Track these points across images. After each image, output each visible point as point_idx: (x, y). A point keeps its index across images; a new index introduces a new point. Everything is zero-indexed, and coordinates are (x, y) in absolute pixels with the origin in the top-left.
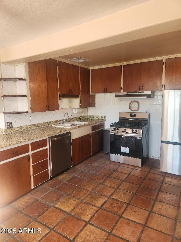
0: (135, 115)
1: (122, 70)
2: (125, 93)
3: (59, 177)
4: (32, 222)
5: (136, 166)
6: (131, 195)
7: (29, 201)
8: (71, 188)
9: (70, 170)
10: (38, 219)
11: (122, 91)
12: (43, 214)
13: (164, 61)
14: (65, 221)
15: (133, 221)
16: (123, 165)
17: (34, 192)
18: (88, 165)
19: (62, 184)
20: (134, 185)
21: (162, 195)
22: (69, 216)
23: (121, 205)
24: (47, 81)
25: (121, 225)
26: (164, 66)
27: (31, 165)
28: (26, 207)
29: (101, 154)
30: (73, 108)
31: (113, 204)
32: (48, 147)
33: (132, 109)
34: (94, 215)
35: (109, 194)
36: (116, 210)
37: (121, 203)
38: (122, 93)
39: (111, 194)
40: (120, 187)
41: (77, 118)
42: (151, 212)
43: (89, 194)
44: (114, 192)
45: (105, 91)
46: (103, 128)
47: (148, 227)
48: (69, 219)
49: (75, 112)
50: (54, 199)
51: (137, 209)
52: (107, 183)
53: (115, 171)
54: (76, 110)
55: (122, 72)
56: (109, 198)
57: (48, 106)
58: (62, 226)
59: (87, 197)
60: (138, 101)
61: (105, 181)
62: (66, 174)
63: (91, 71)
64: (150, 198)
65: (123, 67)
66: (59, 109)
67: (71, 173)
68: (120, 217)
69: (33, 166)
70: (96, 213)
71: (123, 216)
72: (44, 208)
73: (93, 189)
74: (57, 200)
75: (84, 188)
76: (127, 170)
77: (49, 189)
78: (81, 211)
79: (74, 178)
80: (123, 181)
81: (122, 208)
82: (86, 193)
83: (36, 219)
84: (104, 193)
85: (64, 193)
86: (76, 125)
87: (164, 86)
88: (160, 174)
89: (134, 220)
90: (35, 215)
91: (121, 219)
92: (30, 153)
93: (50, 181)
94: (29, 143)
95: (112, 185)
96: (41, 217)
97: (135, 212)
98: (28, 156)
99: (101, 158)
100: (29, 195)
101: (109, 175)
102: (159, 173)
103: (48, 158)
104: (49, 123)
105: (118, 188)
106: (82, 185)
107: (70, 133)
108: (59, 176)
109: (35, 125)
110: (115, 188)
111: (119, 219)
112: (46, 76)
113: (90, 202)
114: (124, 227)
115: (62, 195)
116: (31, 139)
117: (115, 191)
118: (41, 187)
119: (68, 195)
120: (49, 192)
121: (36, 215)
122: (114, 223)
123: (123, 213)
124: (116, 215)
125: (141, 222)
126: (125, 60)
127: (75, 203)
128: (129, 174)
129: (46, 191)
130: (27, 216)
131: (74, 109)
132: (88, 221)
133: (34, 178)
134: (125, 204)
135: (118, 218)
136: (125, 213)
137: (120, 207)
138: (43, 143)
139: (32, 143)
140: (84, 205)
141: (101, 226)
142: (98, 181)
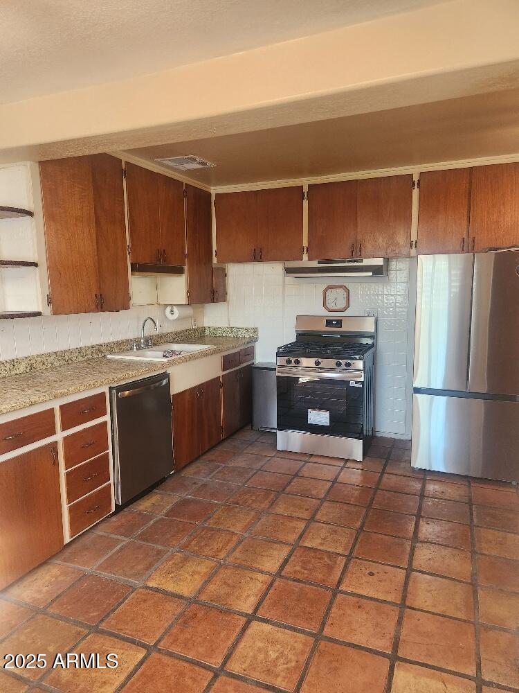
0: (339, 323)
1: (305, 199)
2: (315, 264)
3: (141, 505)
4: (86, 636)
5: (347, 460)
6: (351, 534)
7: (61, 578)
8: (182, 531)
9: (169, 483)
10: (103, 626)
11: (305, 257)
12: (114, 610)
13: (416, 179)
14: (184, 620)
15: (371, 599)
16: (313, 459)
17: (70, 553)
18: (218, 467)
19: (152, 522)
20: (353, 509)
21: (427, 526)
22: (193, 607)
23: (331, 561)
24: (97, 222)
25: (342, 612)
26: (416, 193)
27: (63, 471)
28: (57, 597)
29: (248, 435)
30: (166, 306)
31: (309, 562)
32: (107, 418)
33: (331, 306)
34: (265, 595)
35: (292, 538)
36: (320, 576)
37: (329, 557)
38: (306, 262)
39: (298, 535)
40: (317, 517)
41: (177, 334)
42: (410, 570)
43: (239, 543)
44: (304, 531)
45: (258, 256)
46: (250, 362)
47: (410, 608)
48: (196, 614)
49: (171, 317)
50: (140, 567)
51: (375, 568)
52: (280, 509)
53: (296, 475)
54: (175, 309)
55: (305, 203)
56: (295, 547)
57: (101, 295)
58: (182, 637)
59: (234, 550)
60: (346, 285)
61: (273, 503)
62: (158, 496)
63: (213, 198)
64: (399, 537)
65: (306, 190)
66: (131, 306)
67: (173, 490)
68: (336, 591)
69: (68, 475)
70: (268, 590)
71: (343, 587)
72: (115, 592)
73: (246, 529)
74: (147, 569)
75: (221, 527)
76: (328, 472)
77: (118, 541)
78: (226, 590)
79: (185, 502)
80: (322, 500)
81: (335, 569)
82: (229, 541)
83: (97, 626)
84: (280, 536)
85: (165, 548)
86: (180, 354)
87: (416, 246)
88: (410, 475)
89: (371, 594)
90: (92, 615)
91: (340, 597)
92: (59, 436)
93: (114, 519)
94: (56, 405)
95: (296, 514)
96: (112, 620)
97: (371, 574)
98: (54, 446)
99: (251, 444)
100: (58, 562)
101: (281, 489)
102: (408, 474)
103: (110, 450)
104: (99, 349)
105: (312, 519)
106: (211, 521)
107: (166, 375)
108: (139, 502)
109: (58, 354)
110: (305, 519)
111: (334, 596)
112: (92, 206)
113: (244, 563)
114: (350, 615)
115: (159, 553)
116: (63, 395)
117: (307, 527)
118: (92, 536)
119: (180, 552)
120: (121, 549)
121: (94, 617)
122: (324, 609)
123: (340, 582)
124: (322, 587)
125: (390, 598)
126: (313, 171)
127: (205, 571)
128: (334, 481)
129: (110, 547)
130: (68, 620)
131: (168, 309)
132: (250, 612)
133: (71, 510)
134: (341, 557)
135: (329, 594)
136: (346, 581)
137: (330, 568)
138: (94, 406)
139: (62, 407)
140: (229, 571)
141: (290, 620)
142: (254, 505)
